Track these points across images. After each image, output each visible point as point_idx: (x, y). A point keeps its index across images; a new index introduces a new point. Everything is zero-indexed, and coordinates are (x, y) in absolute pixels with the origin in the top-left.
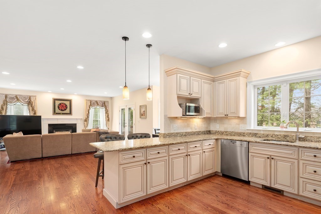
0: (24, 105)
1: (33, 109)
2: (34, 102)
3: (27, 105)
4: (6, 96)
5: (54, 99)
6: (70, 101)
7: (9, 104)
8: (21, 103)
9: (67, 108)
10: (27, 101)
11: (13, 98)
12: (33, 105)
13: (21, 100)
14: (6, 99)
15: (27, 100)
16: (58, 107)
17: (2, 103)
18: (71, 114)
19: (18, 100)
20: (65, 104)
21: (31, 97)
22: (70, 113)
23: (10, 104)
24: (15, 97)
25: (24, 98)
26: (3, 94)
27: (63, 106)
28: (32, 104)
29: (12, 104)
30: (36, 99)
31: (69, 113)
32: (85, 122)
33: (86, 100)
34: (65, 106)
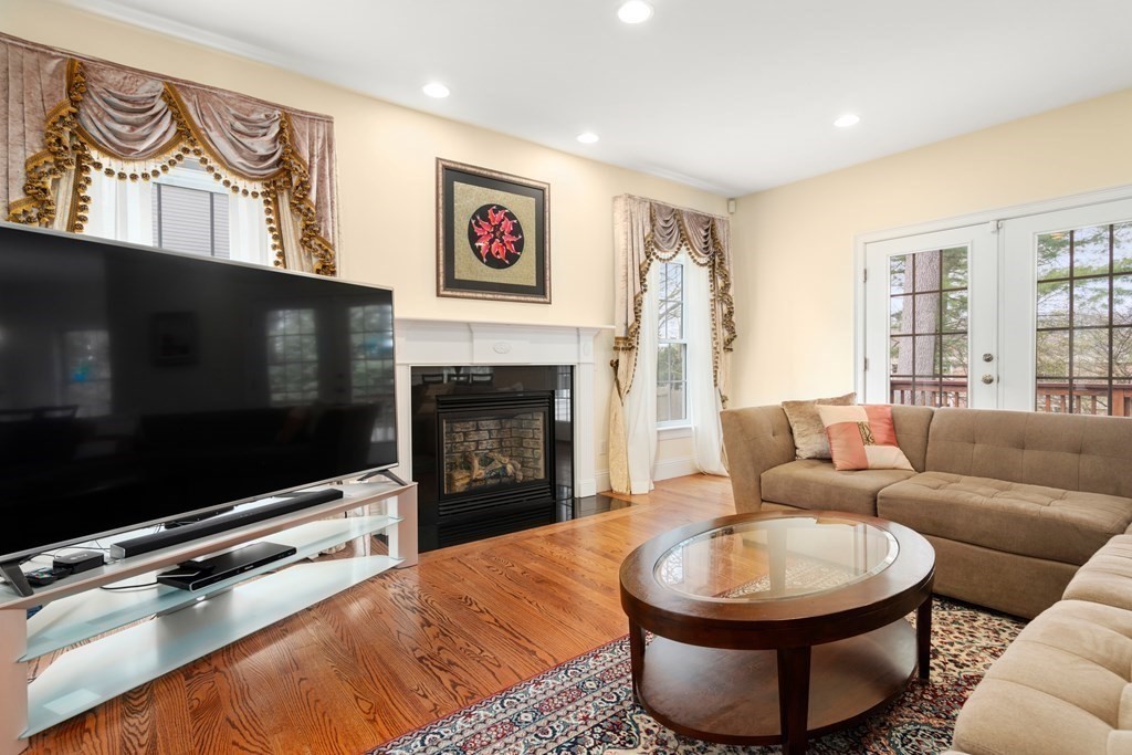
0: (242, 184)
1: (312, 235)
2: (321, 168)
3: (259, 187)
4: (71, 76)
5: (446, 169)
6: (540, 195)
7: (106, 161)
8: (212, 163)
9: (520, 245)
10: (262, 151)
11: (140, 107)
12: (313, 197)
13: (214, 135)
14: (74, 103)
15: (261, 146)
16: (473, 238)
17: (34, 145)
18: (543, 294)
19: (186, 133)
20: (510, 216)
21: (296, 124)
22: (539, 290)
23: (116, 166)
24: (160, 104)
25: (238, 125)
26: (45, 52)
27: (497, 228)
28: (304, 185)
29: (129, 168)
30: (329, 142)
31: (533, 282)
32: (622, 357)
33: (630, 197)
34: (511, 233)
